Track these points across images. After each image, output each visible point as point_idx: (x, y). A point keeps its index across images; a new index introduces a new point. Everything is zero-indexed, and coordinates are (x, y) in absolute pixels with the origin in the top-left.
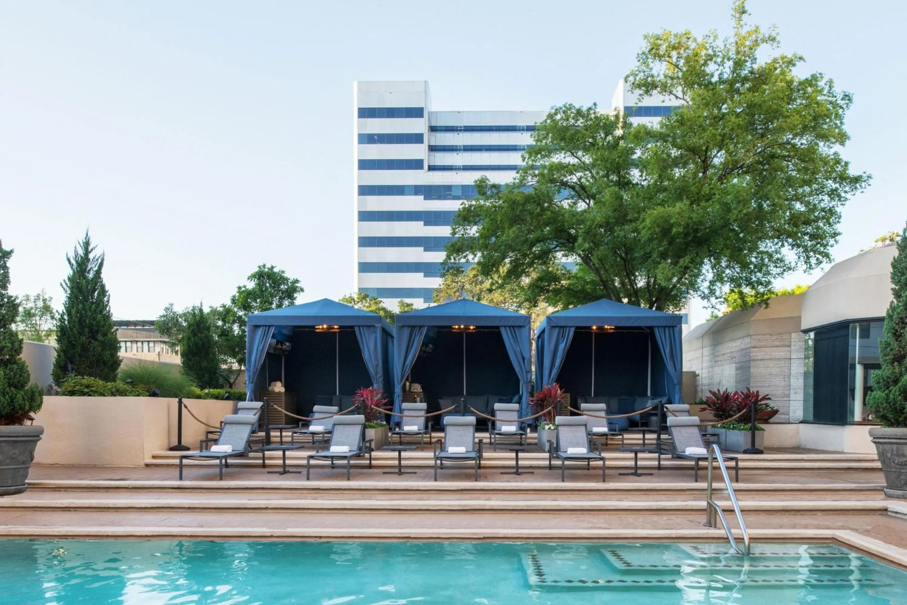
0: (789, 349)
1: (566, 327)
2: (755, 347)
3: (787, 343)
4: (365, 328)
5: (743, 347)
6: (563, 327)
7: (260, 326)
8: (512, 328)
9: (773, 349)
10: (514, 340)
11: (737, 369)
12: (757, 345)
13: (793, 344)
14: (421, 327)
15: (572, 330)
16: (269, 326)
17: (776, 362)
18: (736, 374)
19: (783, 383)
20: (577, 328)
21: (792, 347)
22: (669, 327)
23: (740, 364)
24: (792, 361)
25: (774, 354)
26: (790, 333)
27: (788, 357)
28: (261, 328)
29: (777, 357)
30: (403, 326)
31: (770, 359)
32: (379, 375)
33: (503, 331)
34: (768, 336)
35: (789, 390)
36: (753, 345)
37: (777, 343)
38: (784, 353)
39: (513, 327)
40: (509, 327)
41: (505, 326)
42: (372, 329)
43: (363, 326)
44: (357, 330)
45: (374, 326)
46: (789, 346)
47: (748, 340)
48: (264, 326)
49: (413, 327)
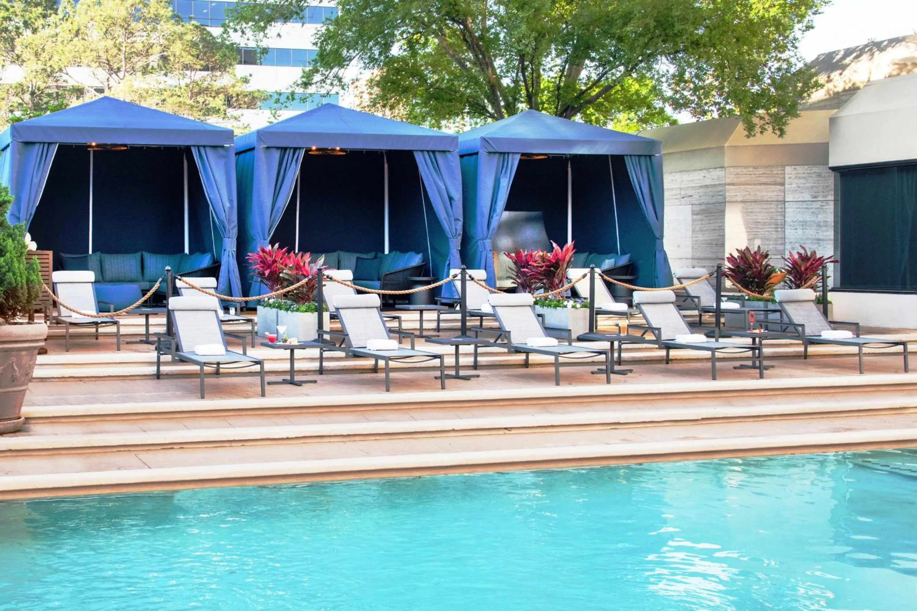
0: (782, 188)
1: (508, 153)
2: (733, 184)
3: (779, 180)
4: (208, 149)
5: (708, 182)
6: (504, 153)
7: (33, 143)
8: (431, 154)
9: (758, 187)
10: (437, 173)
11: (694, 213)
12: (735, 181)
13: (787, 181)
14: (295, 149)
15: (518, 157)
16: (49, 144)
17: (764, 206)
18: (694, 220)
19: (774, 235)
20: (523, 154)
21: (786, 186)
22: (645, 156)
23: (703, 207)
24: (787, 204)
25: (759, 194)
26: (784, 166)
27: (781, 199)
28: (37, 146)
29: (765, 199)
30: (268, 148)
31: (755, 201)
32: (232, 226)
33: (419, 157)
34: (751, 169)
35: (784, 244)
36: (728, 181)
37: (763, 180)
38: (775, 194)
39: (434, 152)
40: (428, 151)
41: (422, 151)
42: (220, 150)
43: (204, 146)
44: (194, 151)
45: (222, 147)
46: (783, 184)
47: (719, 173)
48: (40, 143)
49: (284, 149)
